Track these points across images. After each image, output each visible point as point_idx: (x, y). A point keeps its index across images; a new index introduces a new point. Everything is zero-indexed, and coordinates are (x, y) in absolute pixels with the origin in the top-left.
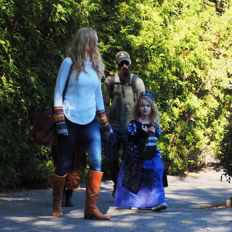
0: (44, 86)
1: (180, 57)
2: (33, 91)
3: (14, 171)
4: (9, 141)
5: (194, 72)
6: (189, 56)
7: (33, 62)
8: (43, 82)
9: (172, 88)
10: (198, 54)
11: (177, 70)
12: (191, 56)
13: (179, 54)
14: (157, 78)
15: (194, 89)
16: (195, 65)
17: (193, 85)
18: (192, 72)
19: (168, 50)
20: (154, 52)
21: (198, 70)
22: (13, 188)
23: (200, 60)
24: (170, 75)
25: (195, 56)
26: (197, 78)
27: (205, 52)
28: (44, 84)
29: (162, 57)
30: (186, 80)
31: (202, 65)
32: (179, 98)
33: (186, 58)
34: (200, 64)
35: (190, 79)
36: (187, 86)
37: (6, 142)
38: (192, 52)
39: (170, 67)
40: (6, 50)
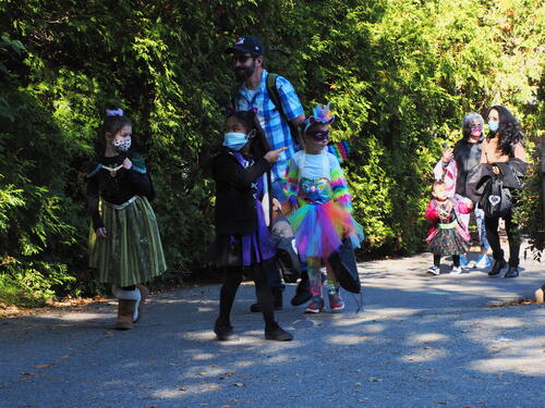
0: (223, 112)
1: (449, 55)
2: (206, 122)
3: (179, 255)
4: (169, 207)
5: (472, 78)
6: (463, 53)
7: (204, 74)
8: (221, 105)
9: (436, 107)
10: (478, 49)
11: (443, 77)
12: (466, 52)
13: (446, 50)
14: (410, 92)
15: (473, 107)
16: (473, 66)
17: (471, 101)
18: (469, 79)
19: (427, 44)
20: (403, 48)
21: (477, 76)
22: (177, 282)
23: (481, 58)
24: (433, 85)
25: (473, 51)
26: (477, 88)
27: (490, 45)
28: (223, 109)
29: (416, 56)
30: (458, 93)
31: (485, 67)
32: (448, 123)
33: (458, 56)
34: (481, 66)
35: (466, 90)
36: (460, 102)
37: (165, 208)
38: (467, 46)
39: (431, 73)
40: (159, 56)
